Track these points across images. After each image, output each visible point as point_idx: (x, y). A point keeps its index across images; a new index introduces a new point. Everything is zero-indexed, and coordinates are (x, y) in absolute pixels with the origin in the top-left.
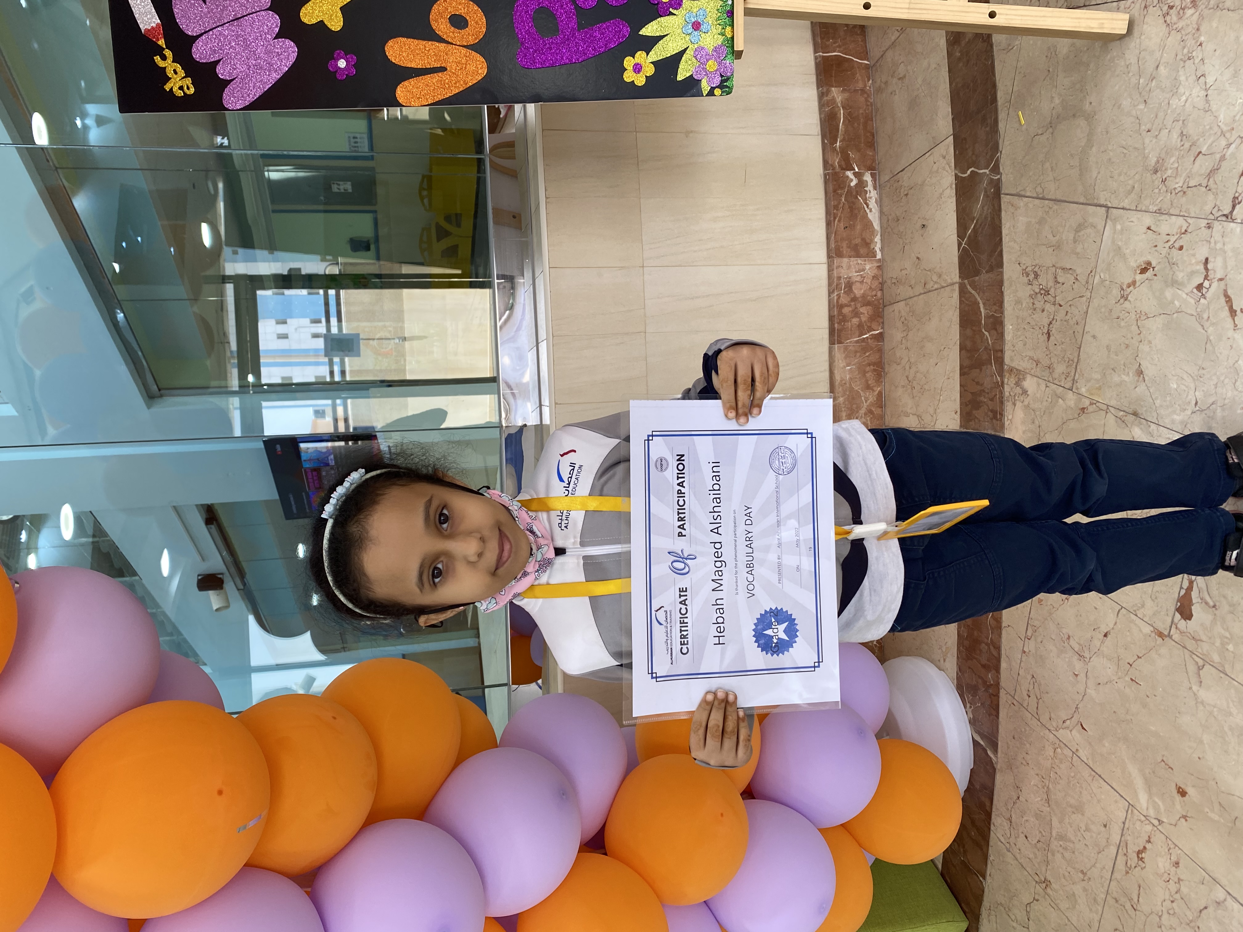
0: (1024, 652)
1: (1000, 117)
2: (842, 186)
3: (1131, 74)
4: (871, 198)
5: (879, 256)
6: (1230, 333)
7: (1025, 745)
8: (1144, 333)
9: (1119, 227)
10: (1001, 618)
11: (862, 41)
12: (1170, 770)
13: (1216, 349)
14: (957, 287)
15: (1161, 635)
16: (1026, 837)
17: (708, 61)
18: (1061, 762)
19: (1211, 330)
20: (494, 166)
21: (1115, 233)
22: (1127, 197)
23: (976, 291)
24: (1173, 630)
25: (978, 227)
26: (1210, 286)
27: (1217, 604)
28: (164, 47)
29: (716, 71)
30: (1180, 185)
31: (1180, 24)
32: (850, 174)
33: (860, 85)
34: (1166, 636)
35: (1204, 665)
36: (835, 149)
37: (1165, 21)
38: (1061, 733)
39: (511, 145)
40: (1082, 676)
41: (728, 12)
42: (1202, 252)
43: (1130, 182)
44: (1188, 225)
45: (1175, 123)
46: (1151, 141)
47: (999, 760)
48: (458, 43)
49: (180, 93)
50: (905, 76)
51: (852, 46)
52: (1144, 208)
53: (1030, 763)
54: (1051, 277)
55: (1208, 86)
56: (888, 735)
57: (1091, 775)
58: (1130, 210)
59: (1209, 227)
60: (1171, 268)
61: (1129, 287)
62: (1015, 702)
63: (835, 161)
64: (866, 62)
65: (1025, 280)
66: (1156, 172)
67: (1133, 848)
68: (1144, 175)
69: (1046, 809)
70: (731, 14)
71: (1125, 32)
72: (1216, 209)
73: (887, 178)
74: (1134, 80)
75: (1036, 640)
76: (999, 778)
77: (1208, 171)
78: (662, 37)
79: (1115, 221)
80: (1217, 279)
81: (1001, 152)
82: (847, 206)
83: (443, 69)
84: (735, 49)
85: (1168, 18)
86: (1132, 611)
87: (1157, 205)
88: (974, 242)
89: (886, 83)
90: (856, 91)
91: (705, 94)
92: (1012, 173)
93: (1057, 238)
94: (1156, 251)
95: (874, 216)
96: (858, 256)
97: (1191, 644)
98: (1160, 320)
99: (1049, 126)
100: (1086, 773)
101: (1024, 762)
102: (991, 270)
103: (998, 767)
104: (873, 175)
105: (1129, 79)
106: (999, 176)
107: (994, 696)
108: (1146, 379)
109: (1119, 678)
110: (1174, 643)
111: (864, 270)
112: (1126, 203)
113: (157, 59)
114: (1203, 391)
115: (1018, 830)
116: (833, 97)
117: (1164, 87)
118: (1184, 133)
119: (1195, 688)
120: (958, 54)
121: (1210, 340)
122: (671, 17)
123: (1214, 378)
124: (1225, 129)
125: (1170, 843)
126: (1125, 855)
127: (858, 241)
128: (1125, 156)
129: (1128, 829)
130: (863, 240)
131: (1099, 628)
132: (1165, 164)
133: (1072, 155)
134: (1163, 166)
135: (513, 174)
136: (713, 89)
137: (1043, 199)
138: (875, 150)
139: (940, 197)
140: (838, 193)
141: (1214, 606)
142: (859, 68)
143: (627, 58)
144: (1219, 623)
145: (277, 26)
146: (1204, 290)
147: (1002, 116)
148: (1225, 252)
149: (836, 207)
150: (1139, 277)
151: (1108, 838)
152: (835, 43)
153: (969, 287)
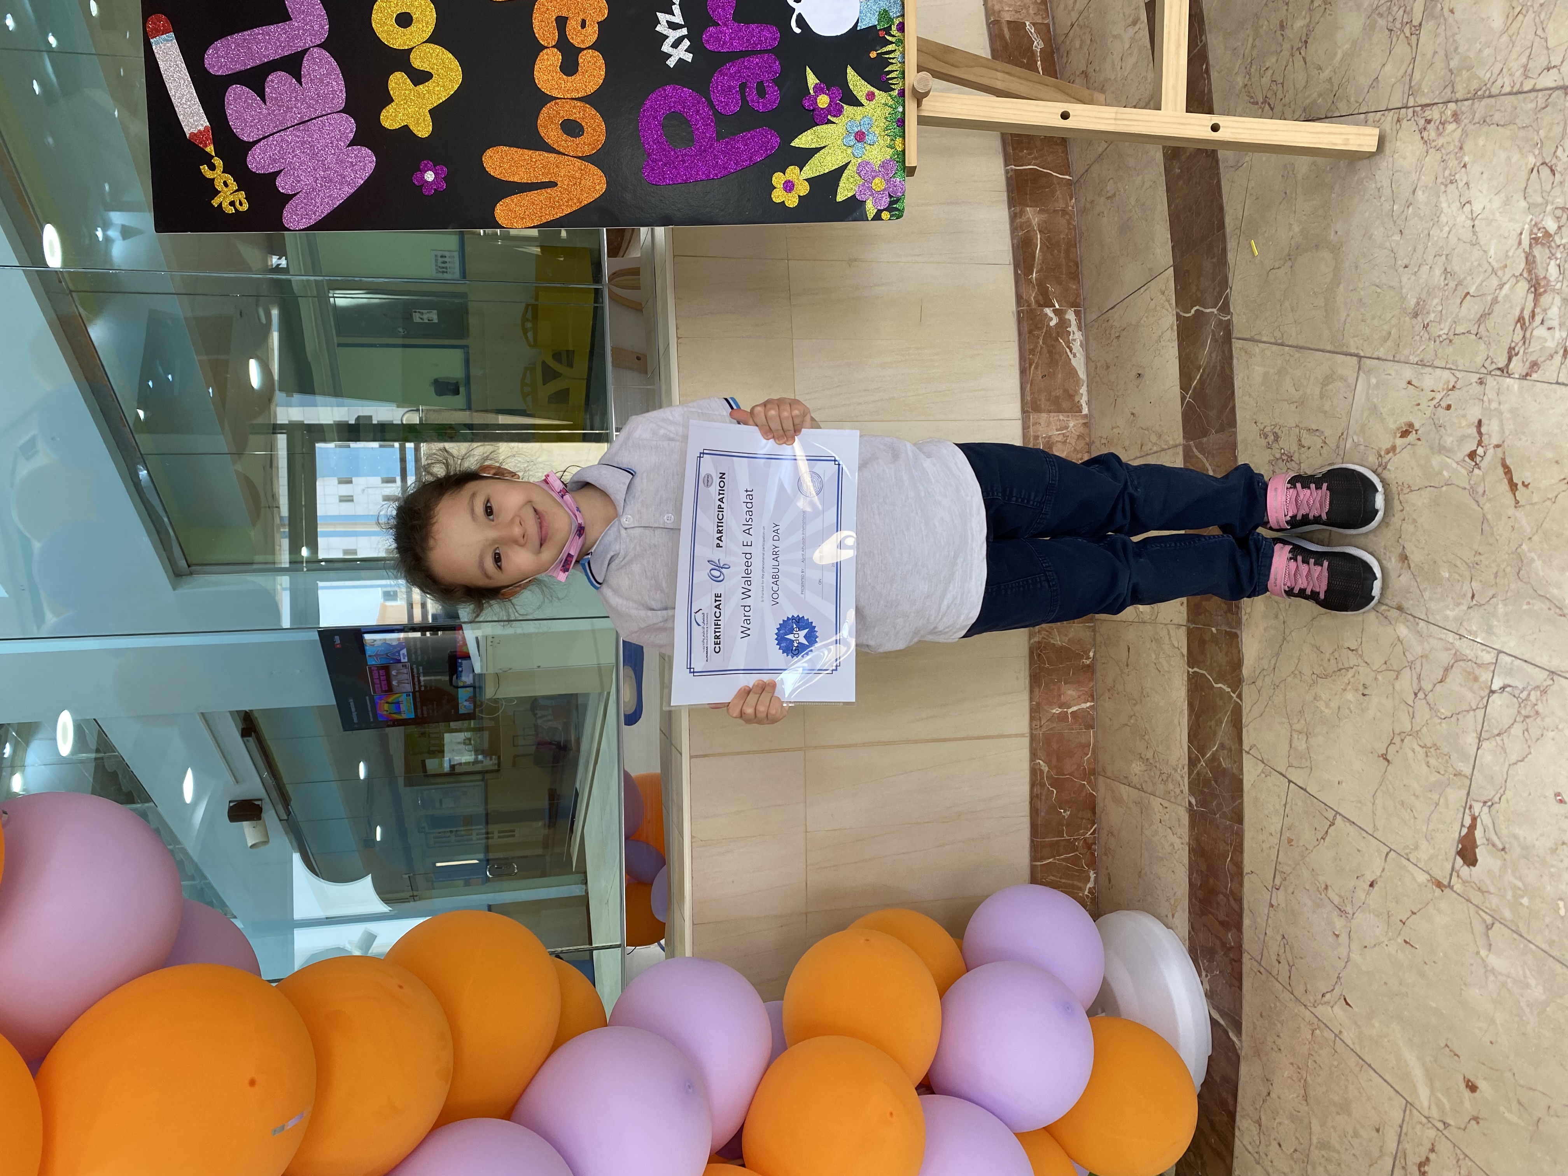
0: (1272, 906)
1: (1229, 247)
2: (1039, 326)
3: (1383, 199)
4: (1074, 340)
5: (1085, 411)
6: (1511, 511)
7: (1275, 1024)
8: (1408, 509)
9: (1373, 381)
10: (1242, 862)
11: (1063, 152)
12: (1456, 1057)
13: (1495, 529)
14: (1180, 450)
15: (1439, 885)
16: (1280, 1145)
17: (874, 178)
18: (1321, 1048)
19: (1487, 507)
20: (613, 298)
21: (1369, 387)
22: (1382, 345)
23: (1204, 455)
24: (1454, 878)
25: (1205, 376)
26: (1485, 453)
27: (1507, 846)
28: (213, 154)
29: (885, 190)
30: (1446, 331)
31: (1441, 141)
32: (1049, 311)
33: (1061, 205)
34: (1446, 887)
35: (1493, 924)
36: (1030, 281)
37: (1422, 138)
38: (1320, 1010)
39: (635, 272)
40: (1344, 938)
41: (898, 120)
42: (1474, 413)
43: (1386, 327)
44: (1455, 379)
45: (1437, 257)
46: (1409, 279)
47: (1244, 1044)
48: (572, 154)
49: (231, 210)
50: (1114, 195)
51: (1050, 159)
52: (1403, 359)
53: (1282, 1048)
54: (1294, 439)
55: (1474, 216)
56: (1103, 1011)
57: (1357, 1064)
58: (1386, 360)
59: (1481, 383)
60: (1438, 431)
61: (1388, 452)
62: (1262, 970)
63: (1030, 295)
64: (1067, 177)
65: (1263, 442)
66: (1416, 315)
67: (1413, 1160)
68: (1402, 319)
69: (1304, 1108)
70: (901, 123)
71: (1374, 149)
72: (1489, 361)
73: (1094, 316)
74: (1387, 206)
75: (1286, 891)
76: (1244, 1069)
77: (1478, 316)
78: (818, 150)
79: (1369, 372)
80: (1492, 446)
81: (1231, 288)
82: (1045, 350)
83: (552, 184)
84: (907, 165)
85: (1425, 134)
86: (1402, 854)
87: (1419, 355)
88: (1200, 396)
89: (1092, 202)
90: (1054, 211)
91: (870, 216)
92: (1244, 314)
93: (1301, 392)
94: (1419, 410)
95: (1078, 362)
96: (1060, 410)
97: (1476, 897)
98: (1426, 493)
99: (1287, 258)
100: (1352, 1061)
101: (1275, 1047)
102: (1221, 429)
103: (1242, 1054)
104: (1077, 313)
105: (1381, 205)
106: (1229, 317)
107: (1235, 961)
108: (1412, 565)
109: (1390, 940)
110: (1455, 895)
111: (1067, 428)
112: (1381, 353)
113: (204, 168)
114: (1481, 581)
115: (1270, 1136)
116: (1029, 218)
117: (1422, 214)
118: (1448, 270)
119: (1483, 953)
120: (1178, 171)
121: (1487, 520)
122: (829, 126)
123: (1493, 565)
124: (1496, 265)
125: (1458, 1151)
126: (1403, 1168)
127: (1059, 392)
128: (1378, 297)
129: (1406, 1134)
130: (1066, 391)
131: (1363, 875)
132: (1427, 307)
133: (1314, 293)
134: (1424, 308)
135: (637, 308)
136: (880, 212)
137: (1282, 345)
138: (1079, 282)
139: (1158, 341)
140: (1034, 335)
141: (1503, 849)
142: (1058, 184)
143: (776, 174)
144: (1509, 871)
145: (351, 131)
146: (1478, 459)
147: (1231, 244)
148: (1502, 414)
149: (1032, 351)
150: (1399, 442)
151: (1381, 1147)
152: (1030, 154)
153: (1195, 450)
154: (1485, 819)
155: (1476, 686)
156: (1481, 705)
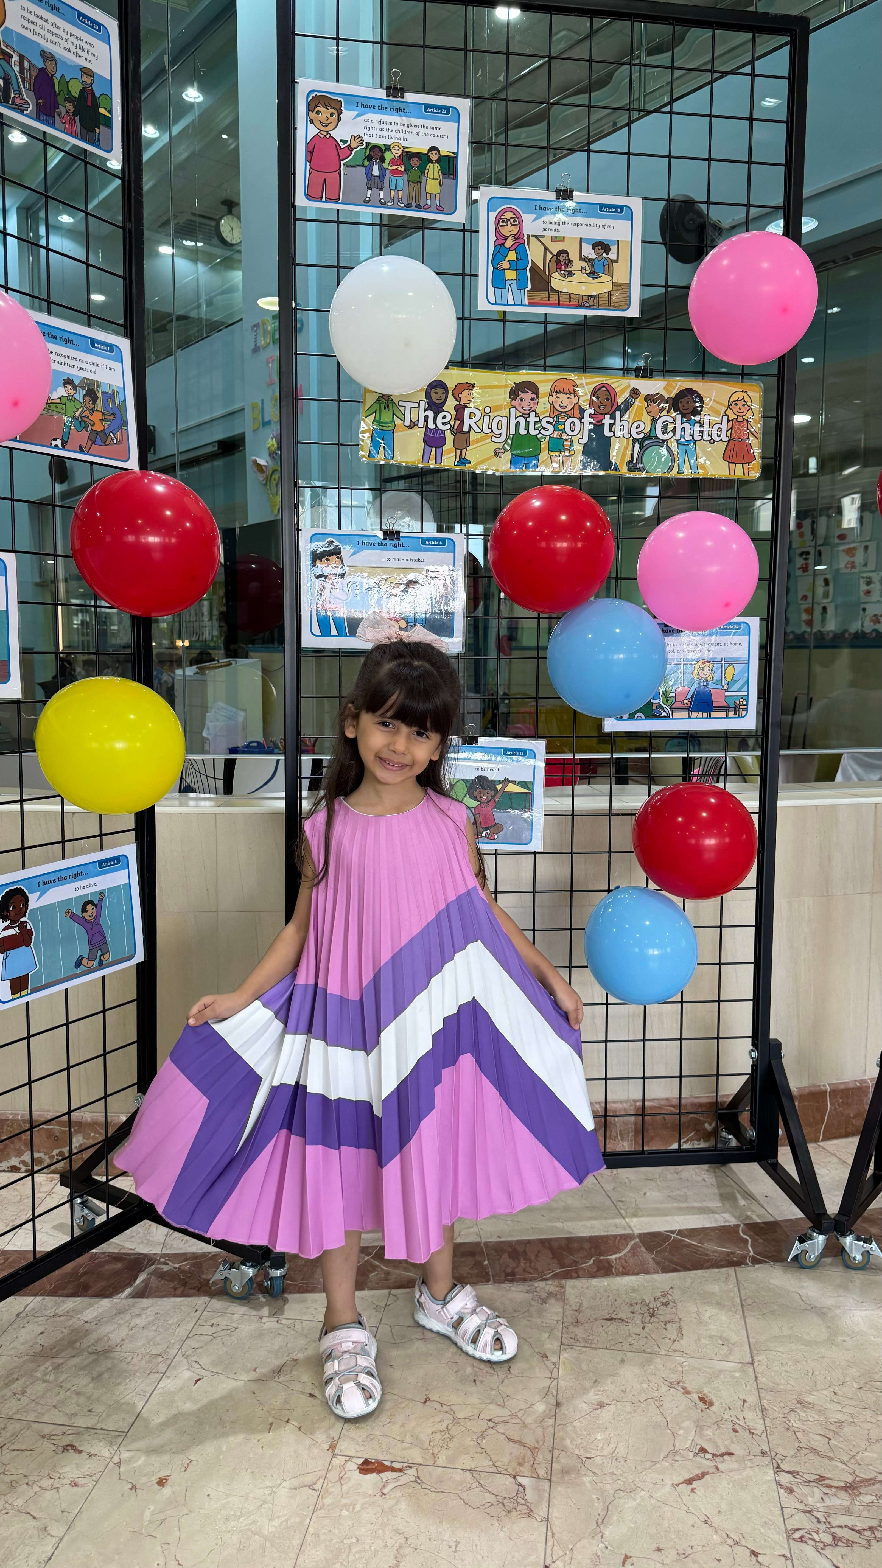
154: (404, 1479)
155: (514, 1464)
156: (500, 1469)
